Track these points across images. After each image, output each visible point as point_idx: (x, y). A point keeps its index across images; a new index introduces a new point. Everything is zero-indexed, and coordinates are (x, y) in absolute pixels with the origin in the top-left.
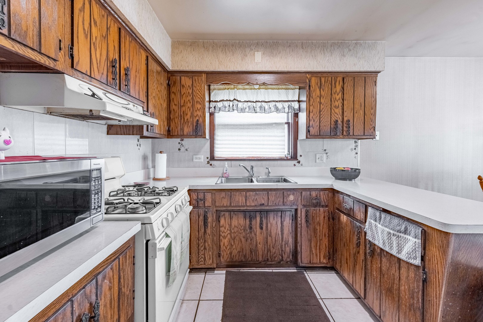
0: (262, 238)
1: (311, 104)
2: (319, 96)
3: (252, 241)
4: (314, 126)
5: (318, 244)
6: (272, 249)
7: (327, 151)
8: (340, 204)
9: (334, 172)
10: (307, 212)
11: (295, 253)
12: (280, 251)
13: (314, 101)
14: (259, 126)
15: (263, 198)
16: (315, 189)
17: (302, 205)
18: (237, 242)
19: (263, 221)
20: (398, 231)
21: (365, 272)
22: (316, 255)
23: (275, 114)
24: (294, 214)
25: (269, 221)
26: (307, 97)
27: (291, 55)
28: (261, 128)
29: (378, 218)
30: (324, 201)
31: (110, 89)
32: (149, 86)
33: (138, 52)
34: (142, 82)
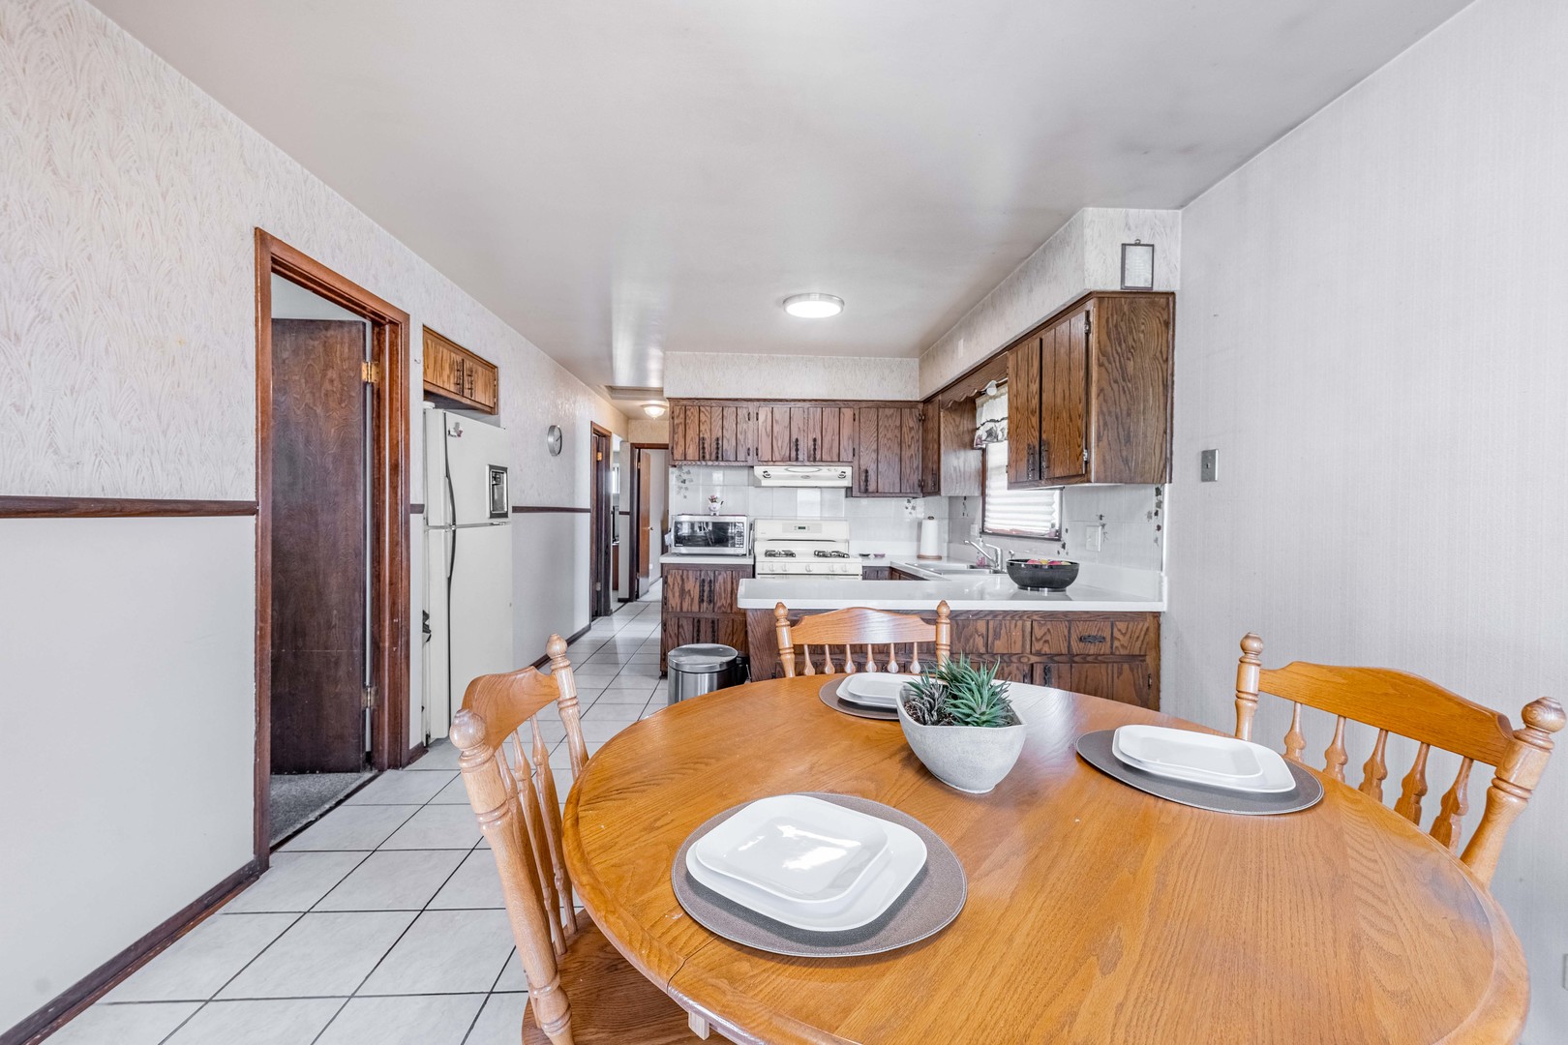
4: (1012, 463)
7: (1103, 521)
13: (1011, 409)
31: (794, 463)
32: (862, 440)
33: (837, 414)
34: (844, 442)
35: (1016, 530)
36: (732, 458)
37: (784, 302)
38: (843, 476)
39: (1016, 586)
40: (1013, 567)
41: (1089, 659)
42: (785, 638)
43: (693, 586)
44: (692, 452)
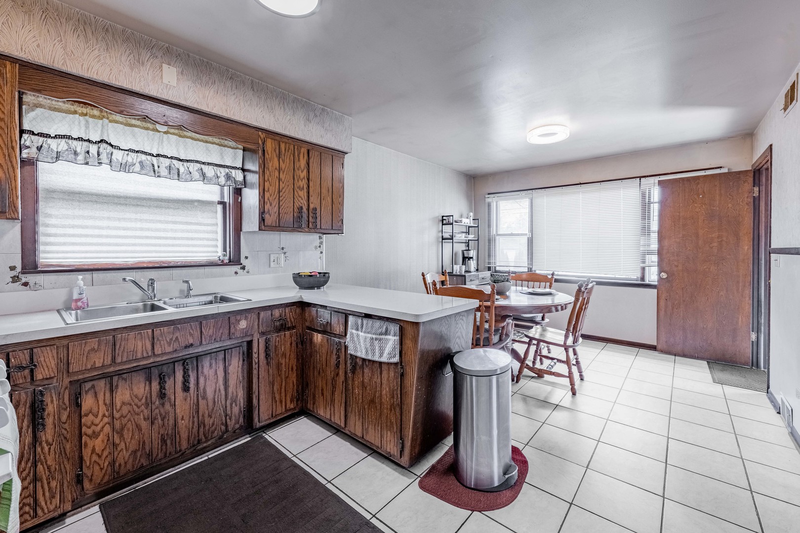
0: (187, 407)
1: (266, 179)
2: (278, 169)
3: (166, 420)
4: (270, 213)
5: (284, 385)
6: (207, 420)
7: (285, 250)
8: (312, 321)
9: (298, 279)
10: (267, 342)
11: (249, 410)
12: (222, 418)
13: (270, 175)
14: (162, 203)
15: (191, 335)
16: (278, 306)
17: (260, 332)
18: (128, 433)
19: (189, 376)
20: (380, 335)
21: (346, 395)
22: (281, 402)
23: (200, 185)
24: (246, 351)
25: (202, 373)
26: (260, 167)
27: (234, 94)
28: (168, 208)
29: (360, 326)
30: (291, 321)
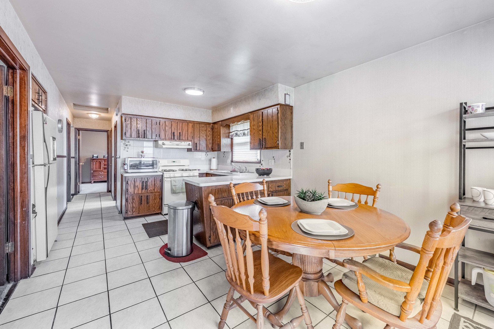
2: (253, 125)
4: (252, 143)
7: (274, 158)
13: (252, 129)
27: (241, 106)
31: (173, 140)
32: (195, 134)
33: (187, 125)
34: (189, 134)
35: (245, 161)
36: (150, 137)
37: (185, 89)
38: (189, 145)
39: (258, 175)
40: (257, 170)
41: (279, 191)
42: (234, 192)
43: (139, 184)
44: (134, 134)
